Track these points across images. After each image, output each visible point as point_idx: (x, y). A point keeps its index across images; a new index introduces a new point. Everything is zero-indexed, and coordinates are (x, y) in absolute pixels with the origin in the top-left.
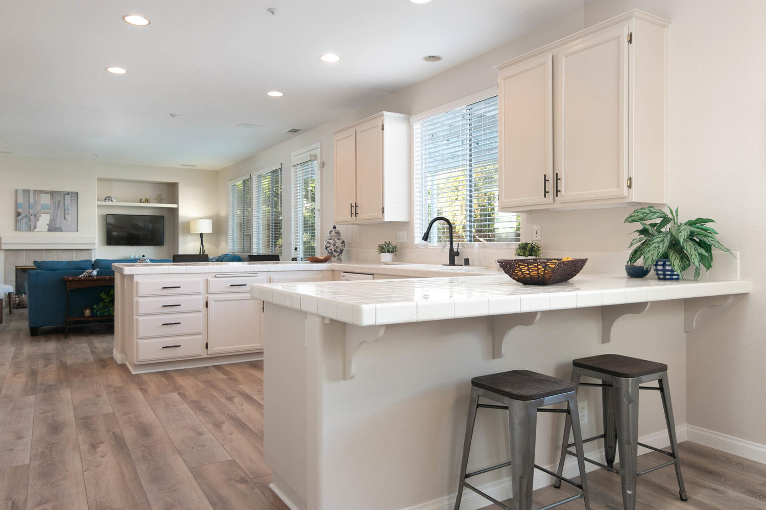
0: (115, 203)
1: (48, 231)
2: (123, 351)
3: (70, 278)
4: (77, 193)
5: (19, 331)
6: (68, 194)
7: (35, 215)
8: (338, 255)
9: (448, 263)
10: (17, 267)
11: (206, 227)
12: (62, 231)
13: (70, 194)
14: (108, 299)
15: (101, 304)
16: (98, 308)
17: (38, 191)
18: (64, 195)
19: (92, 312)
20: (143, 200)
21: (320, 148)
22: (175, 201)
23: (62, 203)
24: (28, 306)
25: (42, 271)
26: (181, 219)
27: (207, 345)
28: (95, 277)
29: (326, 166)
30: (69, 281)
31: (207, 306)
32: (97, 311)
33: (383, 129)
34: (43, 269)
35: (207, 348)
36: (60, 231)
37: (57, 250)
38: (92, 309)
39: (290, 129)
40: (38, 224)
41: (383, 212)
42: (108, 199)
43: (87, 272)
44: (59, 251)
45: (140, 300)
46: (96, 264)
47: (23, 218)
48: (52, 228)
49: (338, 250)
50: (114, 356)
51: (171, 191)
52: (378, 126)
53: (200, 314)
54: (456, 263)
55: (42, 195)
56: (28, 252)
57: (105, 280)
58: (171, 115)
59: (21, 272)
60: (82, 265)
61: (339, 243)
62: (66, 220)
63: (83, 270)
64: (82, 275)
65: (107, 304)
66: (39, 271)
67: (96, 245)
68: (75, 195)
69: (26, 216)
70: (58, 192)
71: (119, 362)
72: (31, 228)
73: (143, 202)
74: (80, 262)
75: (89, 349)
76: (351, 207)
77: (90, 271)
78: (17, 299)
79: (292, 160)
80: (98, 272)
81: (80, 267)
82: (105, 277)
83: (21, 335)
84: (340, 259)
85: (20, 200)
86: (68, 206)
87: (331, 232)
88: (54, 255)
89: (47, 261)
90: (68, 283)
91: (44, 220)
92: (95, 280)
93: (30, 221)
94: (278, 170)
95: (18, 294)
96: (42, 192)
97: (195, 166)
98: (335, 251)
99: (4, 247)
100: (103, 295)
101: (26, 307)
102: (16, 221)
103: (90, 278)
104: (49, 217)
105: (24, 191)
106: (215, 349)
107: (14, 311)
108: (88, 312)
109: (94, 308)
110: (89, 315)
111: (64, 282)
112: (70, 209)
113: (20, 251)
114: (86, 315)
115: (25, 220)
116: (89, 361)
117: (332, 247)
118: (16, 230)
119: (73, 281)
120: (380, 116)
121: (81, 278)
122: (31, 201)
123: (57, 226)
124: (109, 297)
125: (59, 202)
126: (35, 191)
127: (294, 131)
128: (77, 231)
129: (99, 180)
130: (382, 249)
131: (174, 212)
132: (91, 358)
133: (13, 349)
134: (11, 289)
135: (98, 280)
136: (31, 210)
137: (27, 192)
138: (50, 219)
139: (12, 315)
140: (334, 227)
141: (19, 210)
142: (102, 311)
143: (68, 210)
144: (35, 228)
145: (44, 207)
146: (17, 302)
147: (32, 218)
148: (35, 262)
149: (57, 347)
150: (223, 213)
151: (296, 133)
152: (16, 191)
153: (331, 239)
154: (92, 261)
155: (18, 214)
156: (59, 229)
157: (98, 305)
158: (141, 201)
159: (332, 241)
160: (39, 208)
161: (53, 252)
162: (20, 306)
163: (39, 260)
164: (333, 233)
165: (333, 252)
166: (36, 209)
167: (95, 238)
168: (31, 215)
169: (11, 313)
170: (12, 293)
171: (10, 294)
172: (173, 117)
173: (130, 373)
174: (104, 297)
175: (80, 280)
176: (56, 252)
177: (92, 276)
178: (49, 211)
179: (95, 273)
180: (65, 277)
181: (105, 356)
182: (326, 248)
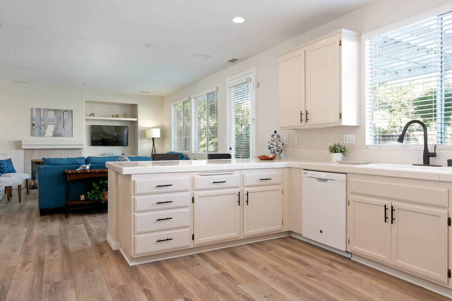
0: (96, 118)
1: (53, 136)
2: (117, 239)
3: (70, 172)
4: (72, 110)
5: (32, 210)
6: (66, 111)
7: (44, 126)
8: (280, 154)
9: (423, 164)
10: (32, 161)
11: (156, 133)
12: (62, 136)
13: (67, 111)
14: (98, 187)
15: (93, 191)
16: (90, 194)
17: (46, 109)
18: (63, 112)
19: (86, 197)
20: (115, 116)
21: (255, 73)
22: (135, 116)
23: (62, 118)
24: (38, 187)
25: (49, 166)
26: (139, 129)
27: (193, 236)
28: (88, 171)
29: (260, 86)
30: (69, 174)
31: (193, 202)
32: (90, 197)
33: (340, 45)
34: (49, 165)
35: (193, 239)
36: (61, 137)
37: (59, 149)
38: (86, 195)
39: (230, 59)
40: (47, 131)
41: (340, 117)
42: (92, 115)
43: (82, 167)
44: (60, 150)
45: (137, 198)
46: (88, 161)
47: (37, 127)
48: (56, 134)
49: (280, 150)
50: (107, 240)
51: (133, 109)
52: (335, 42)
53: (187, 209)
54: (430, 163)
55: (49, 112)
56: (40, 150)
57: (96, 172)
58: (146, 45)
59: (35, 163)
60: (79, 161)
61: (280, 145)
62: (65, 129)
63: (79, 165)
64: (79, 169)
65: (97, 191)
66: (46, 166)
67: (85, 145)
68: (71, 112)
69: (38, 126)
70: (59, 110)
71: (114, 249)
72: (42, 134)
73: (115, 117)
74: (76, 159)
75: (85, 231)
76: (301, 114)
77: (84, 166)
78: (32, 183)
79: (227, 84)
80: (90, 167)
81: (76, 163)
82: (95, 170)
83: (33, 214)
84: (280, 157)
85: (34, 115)
86: (66, 119)
87: (273, 135)
88: (57, 153)
89: (52, 158)
90: (68, 175)
91: (50, 128)
92: (88, 173)
93: (41, 129)
94: (213, 92)
95: (33, 179)
96: (49, 110)
97: (149, 93)
98: (277, 151)
99: (23, 147)
100: (94, 184)
101: (37, 188)
102: (32, 130)
103: (84, 172)
104: (54, 127)
105: (37, 109)
106: (200, 240)
107: (30, 191)
108: (83, 197)
109: (87, 194)
110: (84, 199)
111: (65, 174)
112: (67, 121)
113: (34, 150)
114: (82, 199)
115: (38, 129)
116: (88, 246)
117: (275, 148)
118: (32, 136)
119: (72, 174)
120: (339, 33)
121: (78, 171)
122: (42, 116)
123: (59, 133)
124: (98, 186)
125: (60, 116)
126: (44, 109)
127: (233, 61)
128: (72, 136)
129: (87, 102)
130: (334, 150)
131: (135, 124)
132: (89, 244)
133: (26, 230)
134: (28, 176)
135: (91, 173)
136: (42, 122)
137: (39, 110)
138: (54, 128)
139: (28, 194)
140: (275, 132)
141: (33, 122)
142: (94, 196)
143: (66, 122)
144: (44, 134)
145: (50, 120)
146: (32, 185)
147: (42, 127)
148: (43, 159)
149: (60, 228)
150: (166, 125)
151: (233, 63)
152: (32, 109)
153: (273, 141)
154: (85, 158)
155: (33, 125)
156: (60, 135)
157: (91, 192)
158: (113, 116)
159: (275, 143)
160: (47, 121)
161: (56, 150)
162: (34, 187)
163: (46, 157)
164: (275, 136)
165: (276, 151)
166: (45, 121)
167: (84, 141)
168: (42, 125)
169: (28, 193)
170: (29, 179)
171: (27, 180)
172: (148, 47)
173: (128, 265)
174: (95, 186)
175: (77, 173)
176: (58, 150)
177: (86, 170)
178: (54, 123)
179: (88, 167)
180: (66, 171)
181: (101, 240)
182: (270, 148)
